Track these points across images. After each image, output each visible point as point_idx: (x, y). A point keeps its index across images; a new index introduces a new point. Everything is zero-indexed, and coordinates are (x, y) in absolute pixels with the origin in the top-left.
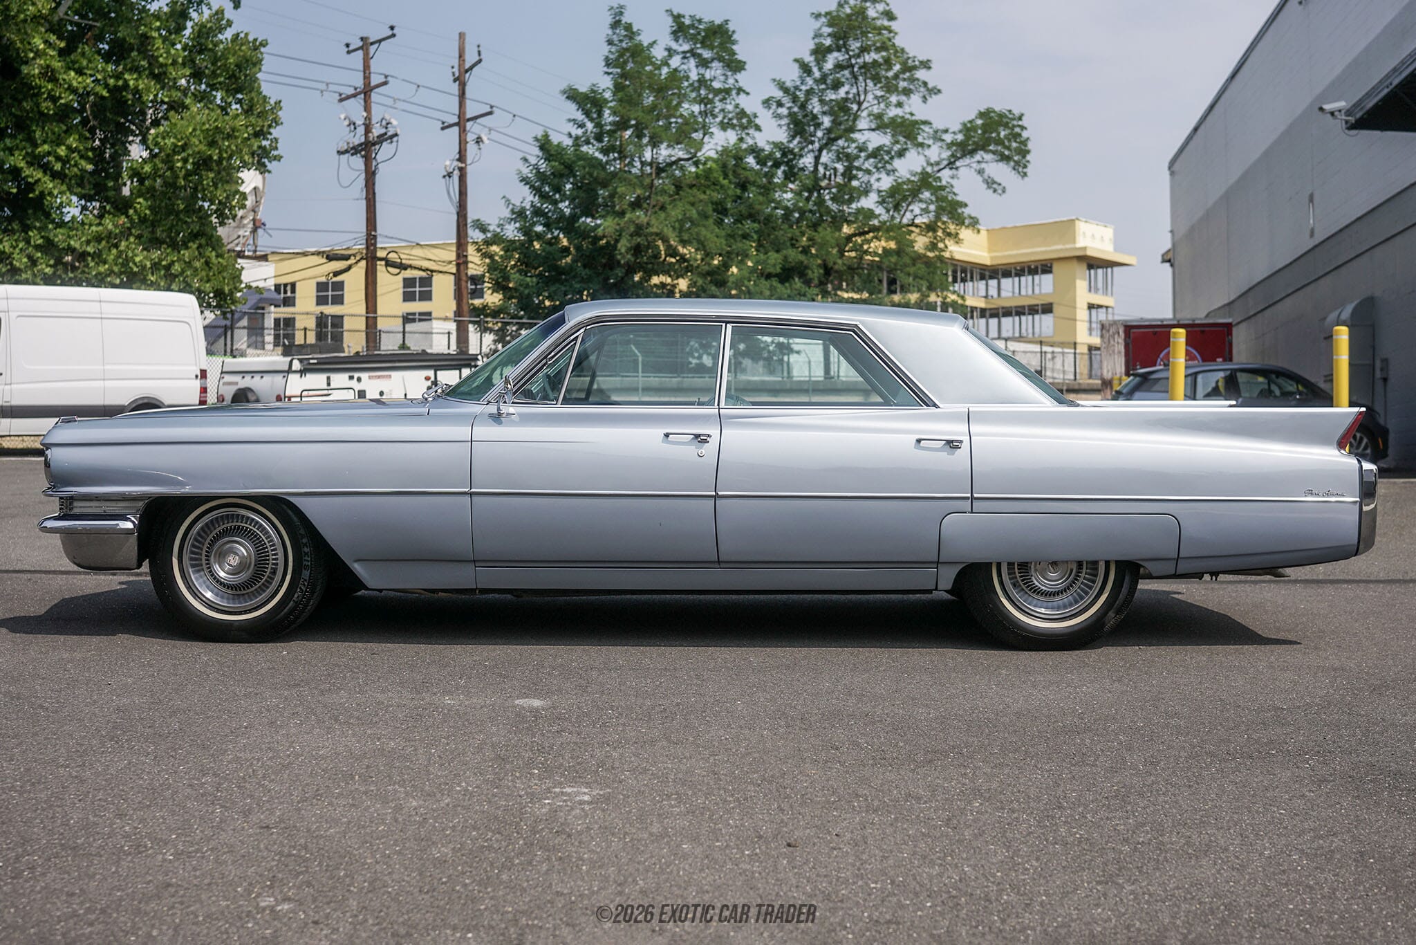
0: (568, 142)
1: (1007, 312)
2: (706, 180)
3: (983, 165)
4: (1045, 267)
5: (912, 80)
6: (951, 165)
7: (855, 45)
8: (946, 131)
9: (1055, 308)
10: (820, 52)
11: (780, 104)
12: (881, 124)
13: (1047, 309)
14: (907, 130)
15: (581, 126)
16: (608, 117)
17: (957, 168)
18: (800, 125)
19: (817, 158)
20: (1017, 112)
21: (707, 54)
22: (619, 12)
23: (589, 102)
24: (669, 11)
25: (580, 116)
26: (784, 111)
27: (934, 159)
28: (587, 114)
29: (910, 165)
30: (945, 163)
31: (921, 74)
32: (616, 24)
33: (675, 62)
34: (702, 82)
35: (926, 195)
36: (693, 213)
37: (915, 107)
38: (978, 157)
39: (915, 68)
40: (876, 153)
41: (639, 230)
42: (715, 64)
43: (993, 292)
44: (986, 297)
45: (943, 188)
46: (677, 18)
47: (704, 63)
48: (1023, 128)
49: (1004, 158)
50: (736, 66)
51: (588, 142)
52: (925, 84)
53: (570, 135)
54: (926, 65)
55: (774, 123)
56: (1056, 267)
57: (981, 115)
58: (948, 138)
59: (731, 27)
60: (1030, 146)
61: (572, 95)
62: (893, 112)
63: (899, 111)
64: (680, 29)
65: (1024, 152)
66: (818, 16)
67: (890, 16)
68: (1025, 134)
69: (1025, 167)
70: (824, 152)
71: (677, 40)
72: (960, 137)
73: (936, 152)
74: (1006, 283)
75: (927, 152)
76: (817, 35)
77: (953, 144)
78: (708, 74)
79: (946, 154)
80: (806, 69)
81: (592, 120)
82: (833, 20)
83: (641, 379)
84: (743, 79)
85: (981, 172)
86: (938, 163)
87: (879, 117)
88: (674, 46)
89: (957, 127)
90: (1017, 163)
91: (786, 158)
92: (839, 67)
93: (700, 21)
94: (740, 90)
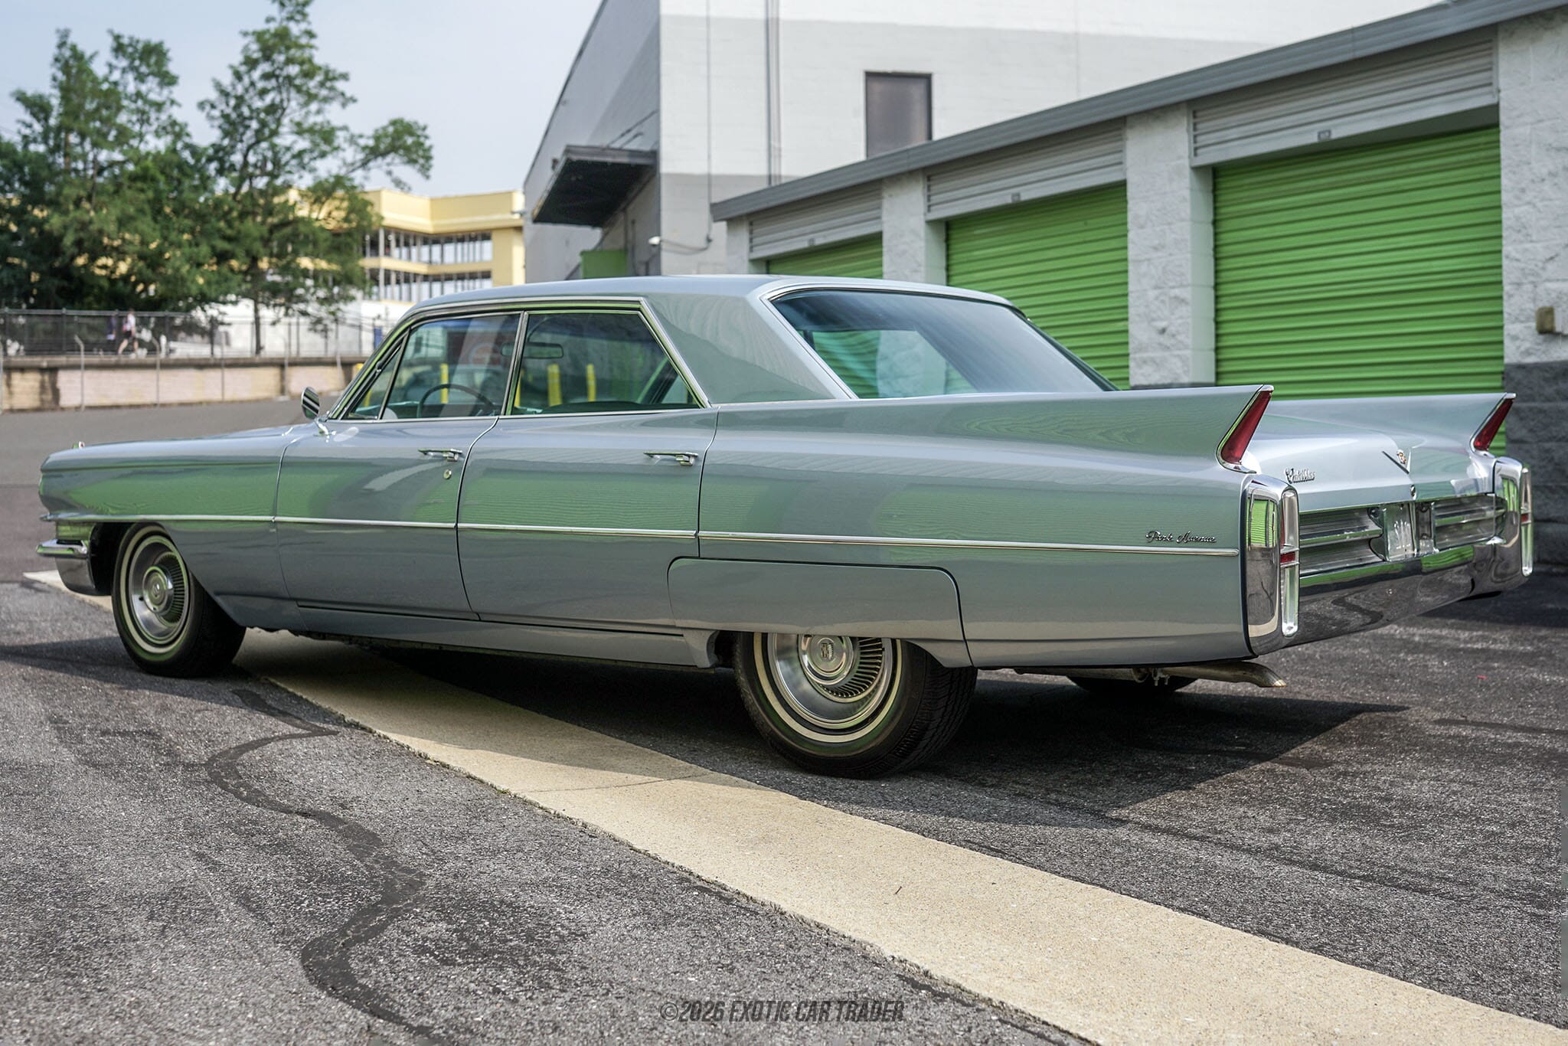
0: (17, 139)
1: (449, 278)
2: (142, 177)
3: (392, 168)
4: (485, 236)
5: (332, 89)
6: (364, 164)
7: (281, 58)
8: (361, 136)
9: (494, 275)
10: (251, 63)
11: (213, 106)
12: (300, 130)
13: (487, 275)
14: (325, 136)
15: (30, 126)
16: (53, 122)
17: (369, 169)
18: (232, 127)
19: (245, 156)
20: (421, 123)
21: (144, 69)
22: (64, 35)
23: (37, 107)
24: (111, 32)
25: (28, 118)
26: (216, 113)
27: (350, 160)
28: (34, 115)
29: (327, 167)
30: (358, 164)
31: (340, 85)
32: (62, 45)
33: (116, 76)
34: (139, 95)
35: (340, 193)
36: (131, 210)
37: (334, 114)
38: (389, 159)
39: (334, 79)
40: (299, 155)
41: (84, 226)
42: (151, 78)
43: (436, 257)
44: (430, 262)
45: (354, 187)
46: (117, 38)
47: (141, 78)
48: (426, 137)
49: (412, 161)
50: (168, 80)
51: (35, 141)
52: (343, 94)
53: (19, 132)
54: (345, 77)
55: (206, 124)
56: (494, 236)
57: (394, 123)
58: (362, 142)
59: (166, 46)
60: (433, 153)
61: (21, 98)
62: (312, 119)
63: (319, 119)
64: (119, 49)
65: (428, 158)
66: (245, 34)
67: (310, 34)
68: (427, 143)
69: (428, 169)
70: (251, 153)
71: (117, 57)
72: (371, 143)
73: (351, 154)
74: (449, 248)
75: (341, 154)
76: (246, 48)
77: (364, 148)
78: (144, 88)
79: (360, 156)
80: (238, 76)
81: (39, 120)
82: (259, 36)
83: (83, 359)
84: (176, 92)
85: (389, 173)
86: (353, 164)
87: (299, 124)
88: (114, 62)
89: (370, 132)
90: (423, 166)
91: (219, 154)
92: (266, 77)
93: (138, 41)
94: (173, 102)
